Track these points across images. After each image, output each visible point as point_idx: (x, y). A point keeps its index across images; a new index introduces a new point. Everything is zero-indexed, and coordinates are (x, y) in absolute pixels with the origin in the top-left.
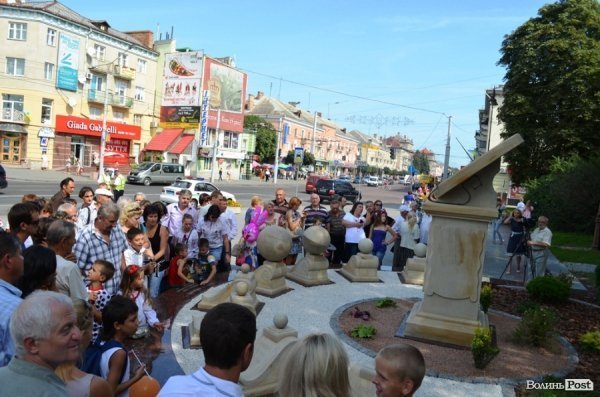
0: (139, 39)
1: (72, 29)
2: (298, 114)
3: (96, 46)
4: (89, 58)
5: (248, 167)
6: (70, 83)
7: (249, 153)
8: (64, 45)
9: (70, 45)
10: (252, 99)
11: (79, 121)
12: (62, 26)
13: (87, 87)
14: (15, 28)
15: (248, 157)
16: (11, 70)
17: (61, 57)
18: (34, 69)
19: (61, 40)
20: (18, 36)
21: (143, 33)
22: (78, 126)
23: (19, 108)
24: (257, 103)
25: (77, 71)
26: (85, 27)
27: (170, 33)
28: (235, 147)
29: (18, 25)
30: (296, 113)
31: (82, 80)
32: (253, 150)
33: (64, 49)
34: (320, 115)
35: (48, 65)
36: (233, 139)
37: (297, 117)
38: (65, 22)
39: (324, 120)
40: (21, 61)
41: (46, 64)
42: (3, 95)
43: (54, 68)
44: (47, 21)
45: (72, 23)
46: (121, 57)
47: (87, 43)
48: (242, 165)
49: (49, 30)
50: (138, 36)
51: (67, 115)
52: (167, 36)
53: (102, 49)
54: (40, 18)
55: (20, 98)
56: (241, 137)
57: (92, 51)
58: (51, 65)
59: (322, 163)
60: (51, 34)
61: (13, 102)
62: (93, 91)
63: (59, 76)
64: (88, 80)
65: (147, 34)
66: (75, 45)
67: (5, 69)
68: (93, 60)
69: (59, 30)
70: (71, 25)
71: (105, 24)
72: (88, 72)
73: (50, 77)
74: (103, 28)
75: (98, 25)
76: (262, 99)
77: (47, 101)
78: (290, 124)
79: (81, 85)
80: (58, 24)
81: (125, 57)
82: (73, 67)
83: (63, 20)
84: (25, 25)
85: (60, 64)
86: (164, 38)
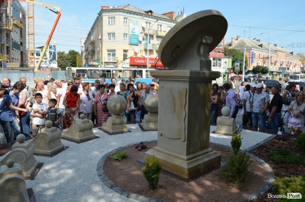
0: (168, 17)
1: (135, 16)
2: (261, 46)
3: (147, 23)
4: (143, 29)
5: (228, 77)
6: (135, 41)
7: (228, 69)
8: (132, 24)
9: (134, 24)
10: (234, 40)
11: (140, 59)
12: (130, 15)
13: (144, 42)
14: (110, 20)
15: (228, 71)
16: (110, 39)
17: (131, 30)
18: (119, 36)
19: (130, 22)
20: (112, 23)
21: (170, 13)
22: (140, 61)
23: (114, 55)
24: (236, 42)
25: (138, 36)
26: (141, 14)
27: (183, 11)
28: (220, 66)
29: (112, 18)
30: (259, 46)
31: (141, 39)
32: (230, 67)
33: (132, 26)
34: (276, 45)
35: (125, 35)
36: (218, 62)
37: (260, 48)
38: (131, 13)
39: (279, 48)
40: (114, 34)
41: (124, 34)
42: (108, 50)
43: (128, 35)
44: (123, 14)
45: (135, 13)
46: (159, 26)
47: (142, 22)
48: (224, 76)
49: (124, 18)
50: (168, 15)
51: (135, 56)
52: (182, 13)
53: (150, 23)
54: (120, 13)
55: (115, 51)
56: (223, 60)
57: (144, 25)
58: (126, 34)
59: (277, 72)
60: (125, 20)
61: (111, 53)
62: (146, 44)
63: (130, 38)
64: (143, 39)
65: (171, 13)
66: (137, 23)
67: (108, 39)
68: (146, 30)
69: (129, 18)
70: (134, 14)
71: (151, 12)
72: (144, 35)
73: (126, 40)
74: (150, 14)
75: (147, 12)
76: (239, 39)
77: (125, 51)
78: (255, 52)
79: (140, 42)
80: (128, 15)
81: (161, 26)
82: (136, 34)
83: (130, 12)
84: (114, 18)
85: (130, 33)
86: (180, 14)
